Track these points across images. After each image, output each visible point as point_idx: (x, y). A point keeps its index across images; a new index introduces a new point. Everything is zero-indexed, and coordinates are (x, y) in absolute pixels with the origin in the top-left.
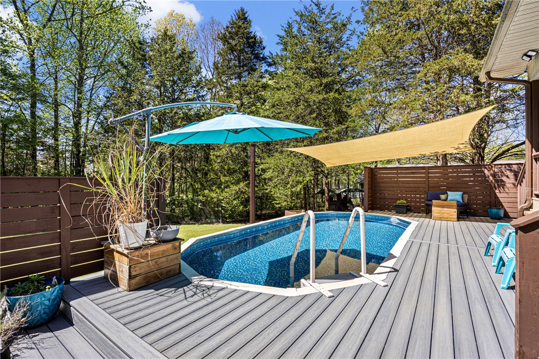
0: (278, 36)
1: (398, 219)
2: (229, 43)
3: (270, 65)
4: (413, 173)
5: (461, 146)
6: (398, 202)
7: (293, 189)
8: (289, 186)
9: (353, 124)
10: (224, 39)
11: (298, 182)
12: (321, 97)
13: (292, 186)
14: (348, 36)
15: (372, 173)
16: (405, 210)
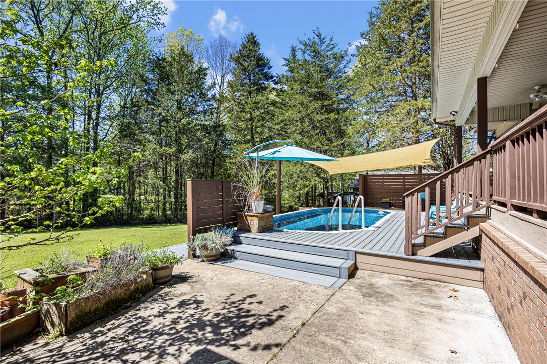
0: (284, 59)
1: (383, 211)
2: (242, 65)
3: (276, 83)
4: (394, 179)
5: (426, 161)
6: (384, 200)
7: (301, 192)
8: (297, 189)
9: (349, 140)
10: (237, 61)
11: (305, 186)
12: (323, 117)
13: (300, 189)
14: (345, 64)
15: (365, 178)
16: (388, 206)
